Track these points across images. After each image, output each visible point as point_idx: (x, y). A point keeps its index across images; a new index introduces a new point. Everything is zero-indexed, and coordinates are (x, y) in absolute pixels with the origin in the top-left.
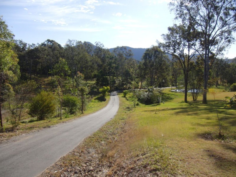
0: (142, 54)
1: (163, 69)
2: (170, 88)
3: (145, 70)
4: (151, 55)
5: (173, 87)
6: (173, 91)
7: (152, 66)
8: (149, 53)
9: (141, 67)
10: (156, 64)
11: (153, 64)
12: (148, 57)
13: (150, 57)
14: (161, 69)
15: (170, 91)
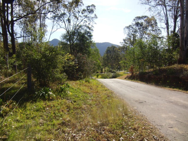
0: (105, 50)
1: (119, 60)
2: (124, 71)
3: (107, 60)
4: (111, 51)
5: (125, 71)
6: (125, 73)
7: (112, 58)
8: (109, 50)
9: (105, 59)
10: (114, 56)
11: (113, 57)
12: (109, 52)
13: (110, 52)
14: (118, 59)
15: (124, 73)
